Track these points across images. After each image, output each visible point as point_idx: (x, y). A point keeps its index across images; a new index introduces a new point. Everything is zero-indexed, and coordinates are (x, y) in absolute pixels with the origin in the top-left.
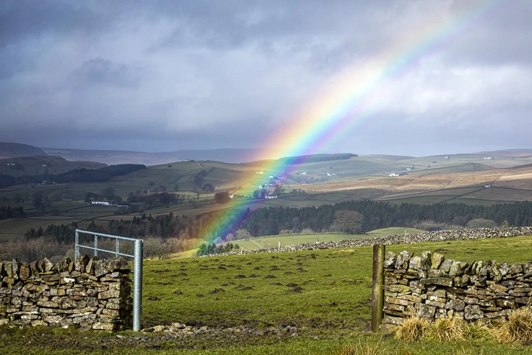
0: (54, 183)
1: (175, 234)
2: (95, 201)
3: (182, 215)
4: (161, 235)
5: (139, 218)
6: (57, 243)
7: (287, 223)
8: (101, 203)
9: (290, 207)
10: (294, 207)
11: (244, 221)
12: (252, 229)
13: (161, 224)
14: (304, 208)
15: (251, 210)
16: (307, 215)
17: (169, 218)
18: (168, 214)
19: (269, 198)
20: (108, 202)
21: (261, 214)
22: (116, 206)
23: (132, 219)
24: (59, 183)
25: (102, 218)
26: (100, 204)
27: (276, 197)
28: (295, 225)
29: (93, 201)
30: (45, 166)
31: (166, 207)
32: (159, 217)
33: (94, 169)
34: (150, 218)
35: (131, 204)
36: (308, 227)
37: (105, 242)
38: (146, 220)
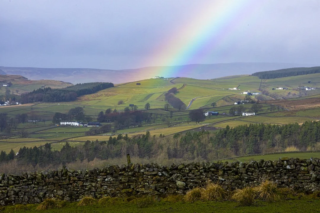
0: (17, 103)
1: (153, 154)
2: (64, 122)
3: (159, 134)
4: (138, 155)
5: (115, 138)
6: (31, 166)
7: (269, 141)
8: (70, 123)
9: (272, 125)
10: (276, 124)
11: (224, 139)
12: (232, 147)
13: (139, 144)
14: (286, 126)
15: (230, 128)
16: (290, 132)
17: (146, 138)
18: (145, 133)
19: (247, 115)
20: (78, 123)
21: (241, 131)
22: (86, 126)
23: (108, 140)
24: (22, 103)
25: (74, 139)
26: (69, 125)
27: (254, 114)
28: (278, 144)
29: (62, 122)
30: (6, 85)
31: (139, 126)
32: (135, 137)
33: (59, 88)
34: (126, 138)
35: (101, 124)
36: (292, 145)
37: (82, 164)
38: (123, 140)
